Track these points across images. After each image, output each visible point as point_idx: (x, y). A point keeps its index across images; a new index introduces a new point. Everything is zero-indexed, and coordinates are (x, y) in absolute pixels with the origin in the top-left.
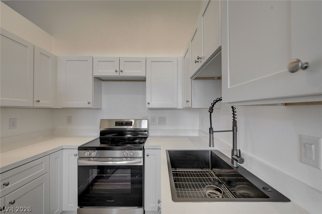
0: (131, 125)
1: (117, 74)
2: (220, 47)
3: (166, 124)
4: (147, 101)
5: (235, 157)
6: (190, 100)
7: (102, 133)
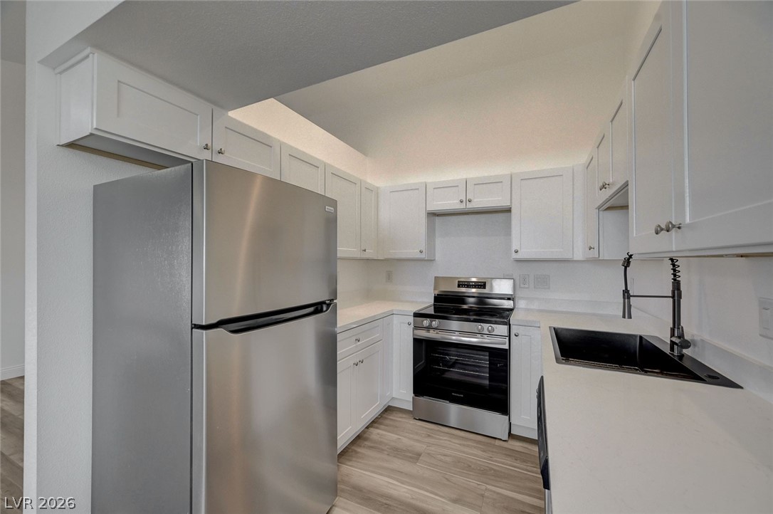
0: (485, 288)
1: (462, 206)
2: (627, 181)
3: (549, 288)
4: (514, 248)
5: (677, 341)
6: (596, 246)
7: (438, 299)
